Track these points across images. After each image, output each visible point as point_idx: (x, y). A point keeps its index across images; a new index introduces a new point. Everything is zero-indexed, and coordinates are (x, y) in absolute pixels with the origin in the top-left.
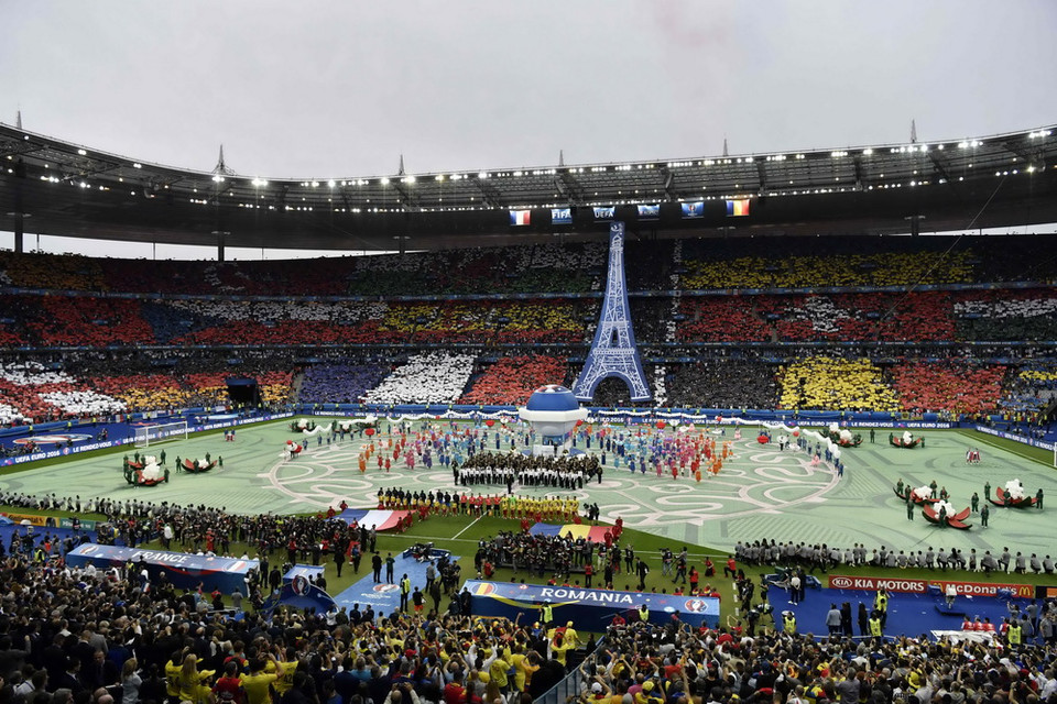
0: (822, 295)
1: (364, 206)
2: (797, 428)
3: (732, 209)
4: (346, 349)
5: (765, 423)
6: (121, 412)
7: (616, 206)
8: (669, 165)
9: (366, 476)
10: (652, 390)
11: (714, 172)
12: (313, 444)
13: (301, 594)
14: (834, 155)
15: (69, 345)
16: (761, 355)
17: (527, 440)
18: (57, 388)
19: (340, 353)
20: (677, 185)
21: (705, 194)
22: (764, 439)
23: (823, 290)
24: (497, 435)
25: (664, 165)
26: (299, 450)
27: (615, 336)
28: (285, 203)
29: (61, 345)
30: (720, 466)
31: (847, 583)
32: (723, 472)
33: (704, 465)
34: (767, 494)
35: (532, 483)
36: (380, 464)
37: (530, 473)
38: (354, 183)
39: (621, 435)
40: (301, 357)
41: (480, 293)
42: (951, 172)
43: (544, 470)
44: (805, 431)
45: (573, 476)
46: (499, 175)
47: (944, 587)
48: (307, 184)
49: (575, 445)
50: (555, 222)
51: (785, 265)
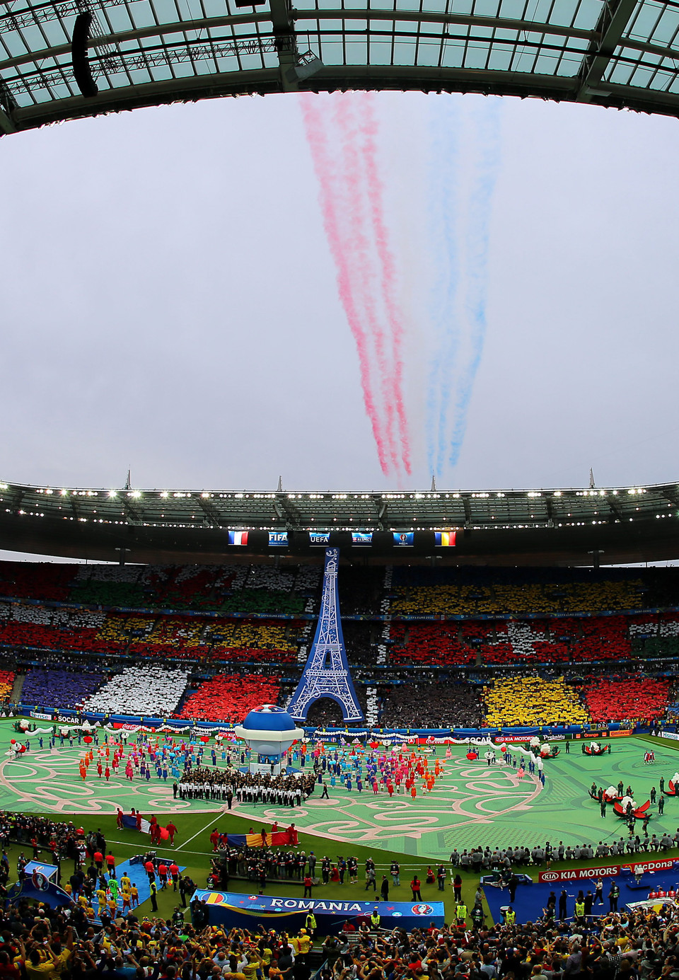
0: (520, 620)
1: (91, 516)
2: (504, 744)
3: (440, 541)
4: (66, 656)
7: (331, 532)
8: (383, 497)
9: (87, 783)
10: (364, 711)
11: (423, 504)
12: (35, 745)
13: (41, 889)
14: (529, 495)
16: (467, 677)
17: (243, 757)
19: (60, 658)
20: (389, 516)
21: (415, 525)
22: (473, 756)
23: (522, 616)
24: (213, 752)
25: (378, 496)
26: (23, 750)
27: (328, 657)
28: (20, 507)
30: (433, 782)
31: (554, 877)
32: (437, 788)
33: (419, 782)
34: (478, 806)
35: (250, 800)
36: (100, 772)
37: (249, 790)
38: (84, 493)
39: (336, 755)
40: (23, 658)
41: (196, 610)
42: (624, 514)
43: (262, 787)
44: (510, 746)
45: (290, 793)
46: (221, 496)
47: (633, 868)
48: (42, 491)
49: (290, 763)
50: (271, 544)
51: (488, 593)
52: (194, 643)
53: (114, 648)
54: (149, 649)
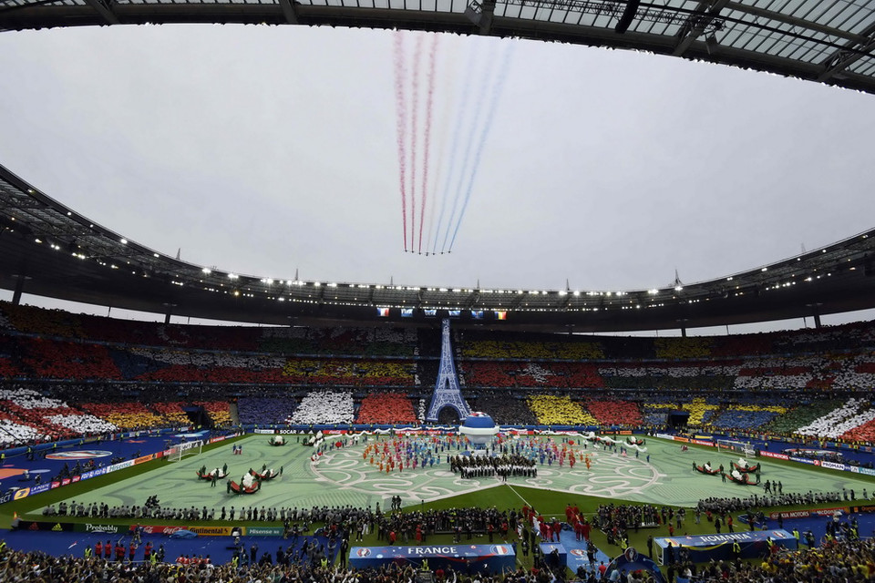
1: (288, 297)
3: (497, 315)
4: (261, 387)
5: (568, 433)
6: (114, 432)
7: (437, 310)
15: (57, 378)
16: (512, 394)
18: (56, 412)
21: (483, 307)
23: (535, 360)
27: (447, 383)
29: (50, 377)
41: (347, 354)
50: (403, 315)
51: (513, 346)
52: (349, 375)
53: (296, 380)
54: (320, 379)
